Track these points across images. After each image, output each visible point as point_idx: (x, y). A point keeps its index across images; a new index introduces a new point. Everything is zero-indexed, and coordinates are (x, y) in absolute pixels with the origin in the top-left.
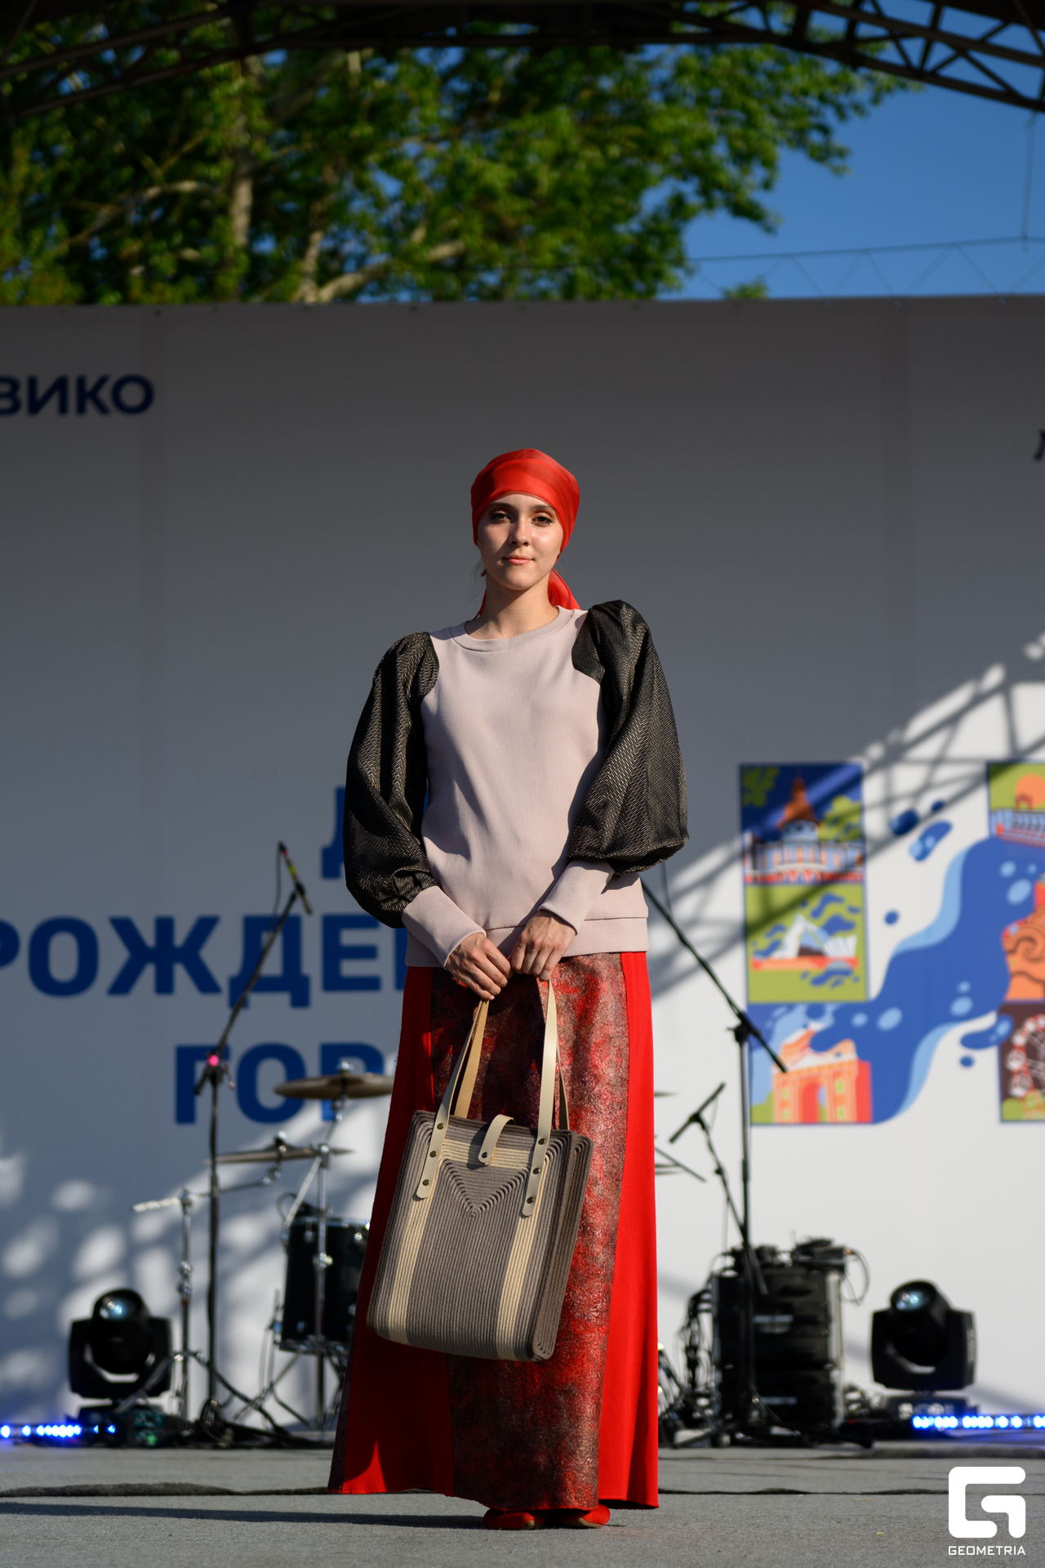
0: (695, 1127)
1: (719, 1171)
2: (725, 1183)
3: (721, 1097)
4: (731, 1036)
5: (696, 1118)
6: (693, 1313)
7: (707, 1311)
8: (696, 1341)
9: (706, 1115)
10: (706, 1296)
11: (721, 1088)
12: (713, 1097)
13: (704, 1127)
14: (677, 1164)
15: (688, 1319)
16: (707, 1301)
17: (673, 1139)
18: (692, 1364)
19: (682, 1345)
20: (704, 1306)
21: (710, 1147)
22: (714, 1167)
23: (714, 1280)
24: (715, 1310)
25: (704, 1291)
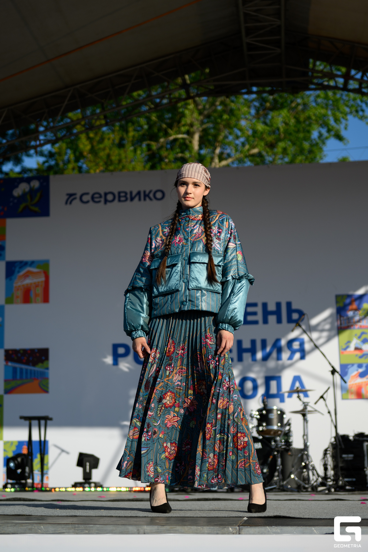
0: (322, 400)
1: (329, 412)
2: (331, 416)
3: (329, 391)
4: (330, 373)
5: (322, 397)
6: (325, 454)
7: (329, 454)
8: (326, 462)
9: (325, 396)
10: (329, 449)
11: (329, 388)
12: (326, 391)
13: (324, 400)
14: (316, 411)
15: (324, 456)
16: (329, 451)
17: (316, 403)
18: (326, 469)
19: (322, 463)
20: (328, 452)
21: (326, 405)
22: (327, 411)
23: (331, 444)
24: (331, 454)
25: (328, 448)
